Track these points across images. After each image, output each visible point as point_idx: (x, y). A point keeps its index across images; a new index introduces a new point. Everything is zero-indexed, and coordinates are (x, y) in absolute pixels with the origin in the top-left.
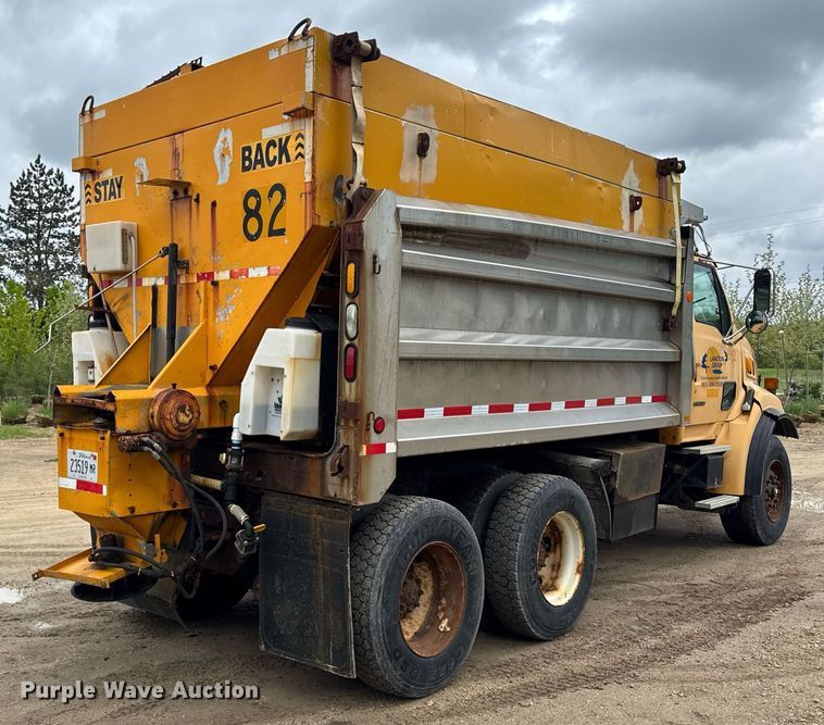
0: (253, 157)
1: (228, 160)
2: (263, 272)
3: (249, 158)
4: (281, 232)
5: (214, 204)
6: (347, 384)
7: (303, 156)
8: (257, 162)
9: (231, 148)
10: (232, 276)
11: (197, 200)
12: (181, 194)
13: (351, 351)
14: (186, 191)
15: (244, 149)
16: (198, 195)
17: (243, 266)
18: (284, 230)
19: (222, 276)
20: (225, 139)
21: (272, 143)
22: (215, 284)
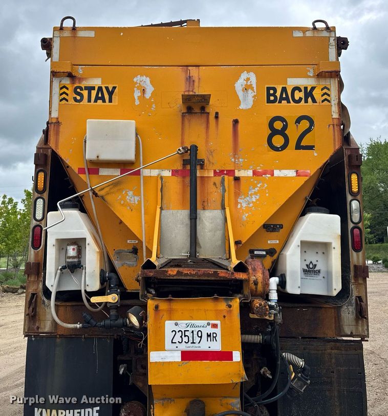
0: (278, 94)
1: (251, 94)
2: (291, 173)
3: (274, 95)
4: (311, 148)
5: (236, 122)
6: (355, 254)
7: (329, 101)
8: (282, 99)
9: (254, 86)
10: (255, 173)
11: (217, 117)
12: (197, 110)
13: (356, 231)
14: (203, 108)
15: (269, 89)
16: (217, 113)
17: (268, 168)
18: (314, 146)
19: (245, 173)
20: (248, 79)
21: (297, 88)
22: (237, 179)
